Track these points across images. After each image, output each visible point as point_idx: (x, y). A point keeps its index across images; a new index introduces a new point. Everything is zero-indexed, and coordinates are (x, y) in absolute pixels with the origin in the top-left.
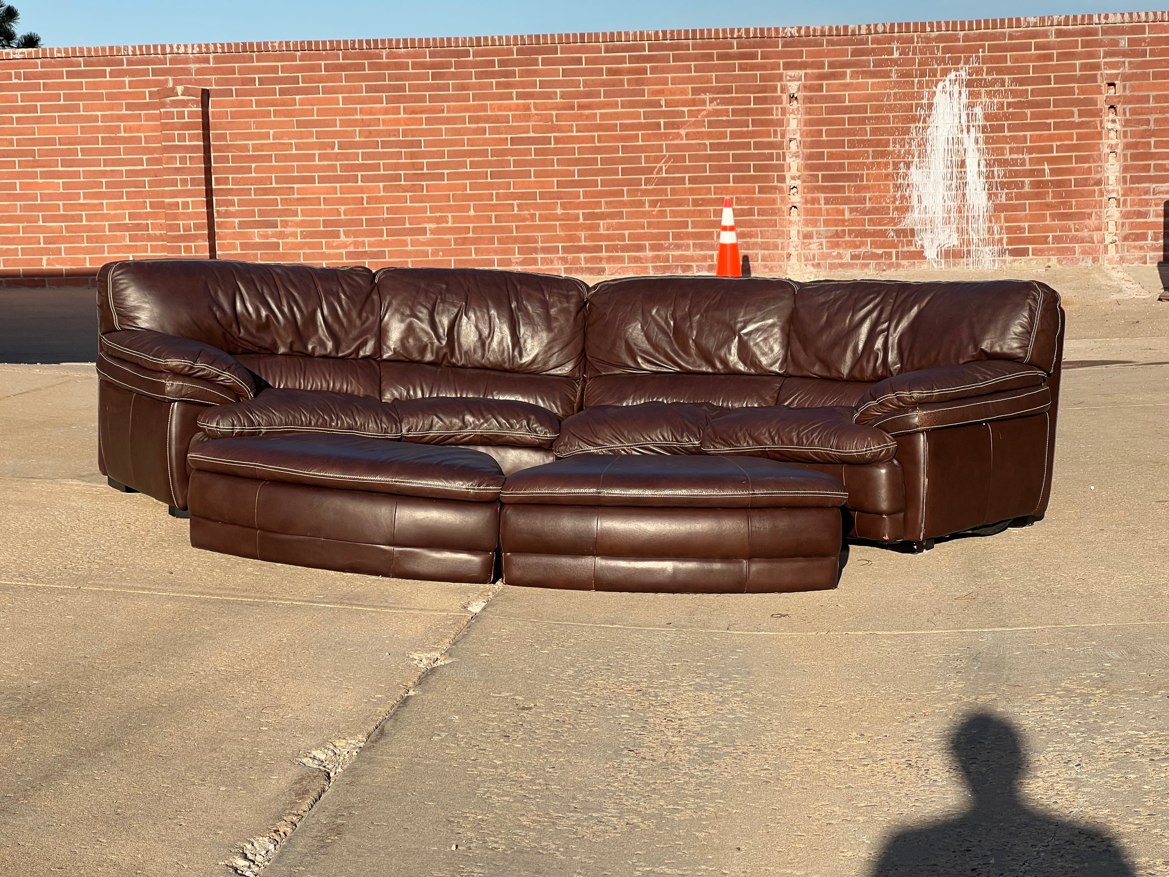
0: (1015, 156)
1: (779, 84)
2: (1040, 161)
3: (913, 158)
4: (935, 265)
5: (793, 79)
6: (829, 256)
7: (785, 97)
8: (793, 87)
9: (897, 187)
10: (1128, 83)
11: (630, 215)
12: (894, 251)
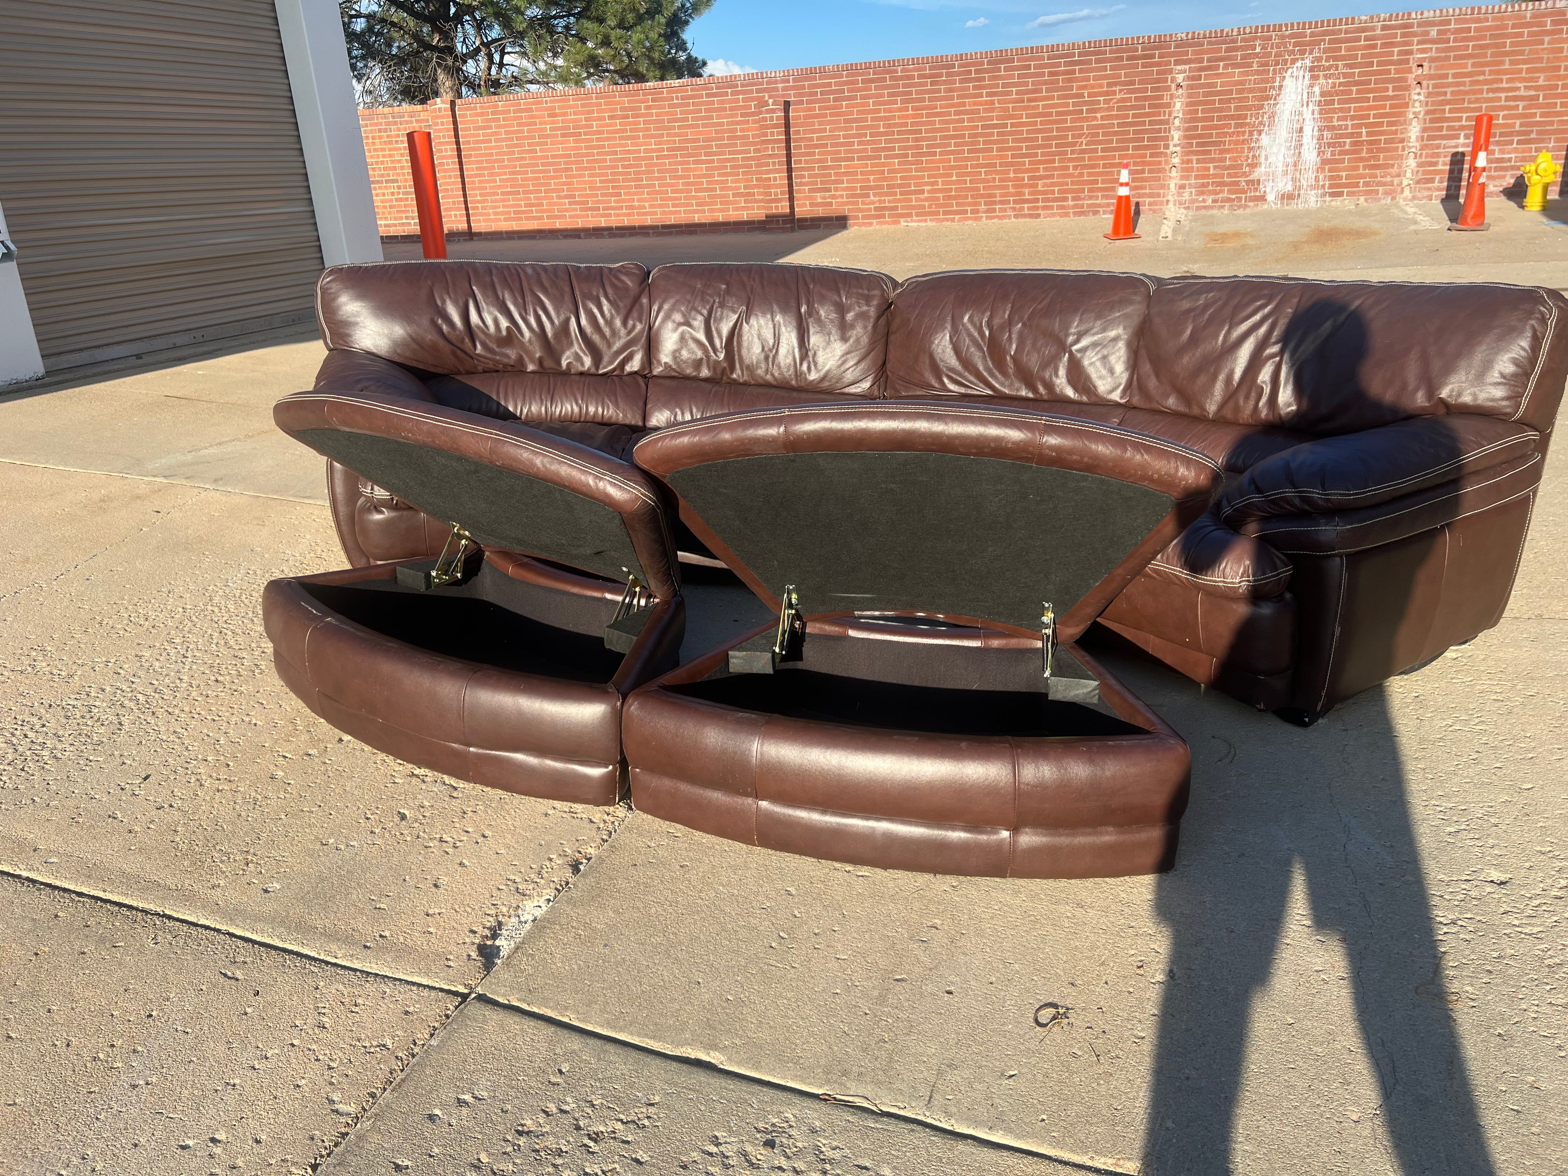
0: (1341, 123)
1: (1170, 77)
2: (1359, 126)
3: (1264, 126)
4: (1273, 205)
5: (1180, 72)
6: (1197, 201)
7: (1173, 86)
8: (1180, 78)
9: (1250, 149)
10: (1433, 64)
11: (1059, 176)
12: (1244, 196)
